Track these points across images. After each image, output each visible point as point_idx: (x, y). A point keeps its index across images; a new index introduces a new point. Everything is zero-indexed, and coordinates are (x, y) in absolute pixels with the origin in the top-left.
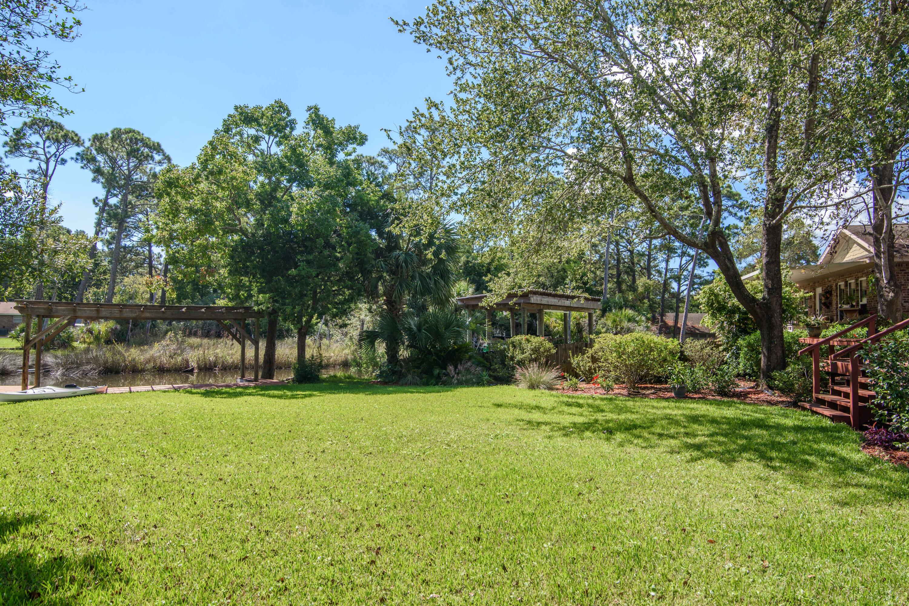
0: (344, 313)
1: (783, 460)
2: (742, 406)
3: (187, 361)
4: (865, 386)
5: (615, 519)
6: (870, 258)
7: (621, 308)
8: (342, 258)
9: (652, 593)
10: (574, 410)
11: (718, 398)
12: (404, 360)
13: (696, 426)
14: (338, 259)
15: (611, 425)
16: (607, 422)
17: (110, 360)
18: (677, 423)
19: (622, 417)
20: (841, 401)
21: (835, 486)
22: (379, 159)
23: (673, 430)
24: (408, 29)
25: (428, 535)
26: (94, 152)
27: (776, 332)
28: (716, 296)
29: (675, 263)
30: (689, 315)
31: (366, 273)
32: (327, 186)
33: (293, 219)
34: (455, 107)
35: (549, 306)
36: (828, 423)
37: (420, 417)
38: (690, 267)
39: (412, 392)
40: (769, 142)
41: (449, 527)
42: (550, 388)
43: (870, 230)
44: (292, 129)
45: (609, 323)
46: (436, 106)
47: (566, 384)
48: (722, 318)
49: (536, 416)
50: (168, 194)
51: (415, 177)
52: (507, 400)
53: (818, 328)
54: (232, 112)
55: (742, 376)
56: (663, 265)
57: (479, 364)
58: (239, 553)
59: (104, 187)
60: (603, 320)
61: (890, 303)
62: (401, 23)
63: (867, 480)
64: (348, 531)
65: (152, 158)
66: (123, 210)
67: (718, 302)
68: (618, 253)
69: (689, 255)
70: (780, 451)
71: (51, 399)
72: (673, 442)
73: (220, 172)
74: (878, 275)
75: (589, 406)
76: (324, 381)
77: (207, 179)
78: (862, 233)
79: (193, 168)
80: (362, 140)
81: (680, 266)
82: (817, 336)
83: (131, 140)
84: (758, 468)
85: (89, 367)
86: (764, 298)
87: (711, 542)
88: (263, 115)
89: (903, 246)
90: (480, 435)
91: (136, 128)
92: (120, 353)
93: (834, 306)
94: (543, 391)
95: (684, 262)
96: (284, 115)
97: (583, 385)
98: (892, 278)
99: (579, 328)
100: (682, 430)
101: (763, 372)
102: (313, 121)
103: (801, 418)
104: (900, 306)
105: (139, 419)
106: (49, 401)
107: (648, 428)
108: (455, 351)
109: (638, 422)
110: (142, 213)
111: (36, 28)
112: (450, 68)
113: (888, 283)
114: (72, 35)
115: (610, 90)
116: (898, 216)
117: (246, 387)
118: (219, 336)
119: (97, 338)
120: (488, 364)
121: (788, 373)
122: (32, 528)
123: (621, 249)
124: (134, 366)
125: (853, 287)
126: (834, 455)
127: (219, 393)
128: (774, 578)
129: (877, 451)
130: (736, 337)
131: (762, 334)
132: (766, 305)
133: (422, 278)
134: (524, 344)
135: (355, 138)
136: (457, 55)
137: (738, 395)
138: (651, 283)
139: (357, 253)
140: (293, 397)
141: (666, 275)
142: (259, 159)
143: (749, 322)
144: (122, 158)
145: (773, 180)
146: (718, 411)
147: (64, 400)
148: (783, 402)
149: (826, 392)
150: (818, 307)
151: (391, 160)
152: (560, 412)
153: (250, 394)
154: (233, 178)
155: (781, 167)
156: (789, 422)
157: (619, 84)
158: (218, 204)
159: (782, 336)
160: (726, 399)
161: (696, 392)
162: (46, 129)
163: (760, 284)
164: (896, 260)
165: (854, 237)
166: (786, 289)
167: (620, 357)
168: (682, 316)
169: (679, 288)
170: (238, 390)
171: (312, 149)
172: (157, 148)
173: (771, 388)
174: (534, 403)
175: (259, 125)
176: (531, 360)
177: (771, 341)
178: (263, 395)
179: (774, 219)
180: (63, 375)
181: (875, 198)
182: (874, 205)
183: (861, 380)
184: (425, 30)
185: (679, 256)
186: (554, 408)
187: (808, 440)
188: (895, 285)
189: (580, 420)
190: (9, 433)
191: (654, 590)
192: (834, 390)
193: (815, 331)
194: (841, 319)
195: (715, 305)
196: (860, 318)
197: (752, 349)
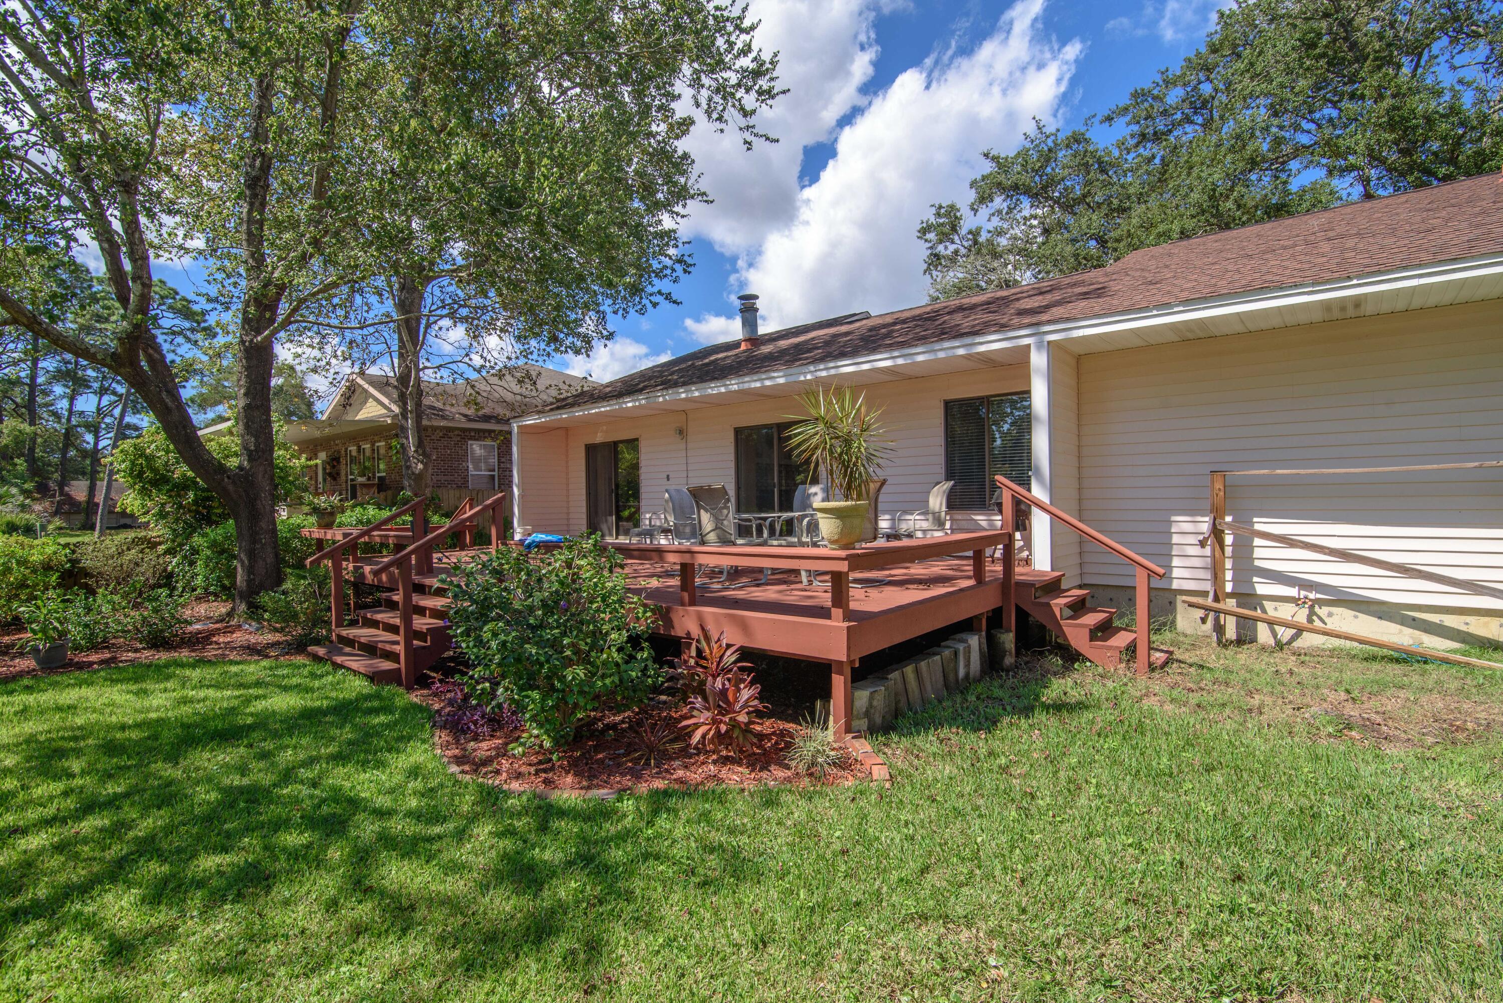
4: (424, 611)
6: (393, 418)
20: (383, 639)
27: (263, 524)
28: (150, 459)
29: (87, 403)
36: (364, 686)
38: (117, 412)
43: (393, 381)
48: (161, 498)
53: (332, 514)
61: (418, 477)
67: (155, 470)
69: (114, 393)
74: (405, 441)
78: (382, 384)
81: (99, 409)
82: (329, 526)
86: (240, 468)
89: (431, 406)
93: (343, 478)
95: (104, 402)
98: (420, 445)
101: (242, 591)
104: (430, 482)
113: (416, 450)
116: (426, 368)
121: (284, 593)
125: (368, 453)
130: (190, 530)
131: (238, 525)
132: (243, 477)
137: (190, 642)
138: (37, 431)
141: (69, 420)
143: (215, 505)
149: (353, 623)
150: (320, 479)
159: (274, 531)
163: (234, 443)
165: (372, 390)
166: (279, 453)
168: (102, 486)
169: (96, 444)
173: (255, 619)
177: (254, 539)
179: (259, 333)
181: (401, 340)
182: (400, 348)
183: (414, 598)
185: (95, 393)
188: (423, 454)
192: (365, 618)
193: (326, 518)
194: (354, 496)
195: (148, 474)
196: (382, 495)
197: (220, 550)
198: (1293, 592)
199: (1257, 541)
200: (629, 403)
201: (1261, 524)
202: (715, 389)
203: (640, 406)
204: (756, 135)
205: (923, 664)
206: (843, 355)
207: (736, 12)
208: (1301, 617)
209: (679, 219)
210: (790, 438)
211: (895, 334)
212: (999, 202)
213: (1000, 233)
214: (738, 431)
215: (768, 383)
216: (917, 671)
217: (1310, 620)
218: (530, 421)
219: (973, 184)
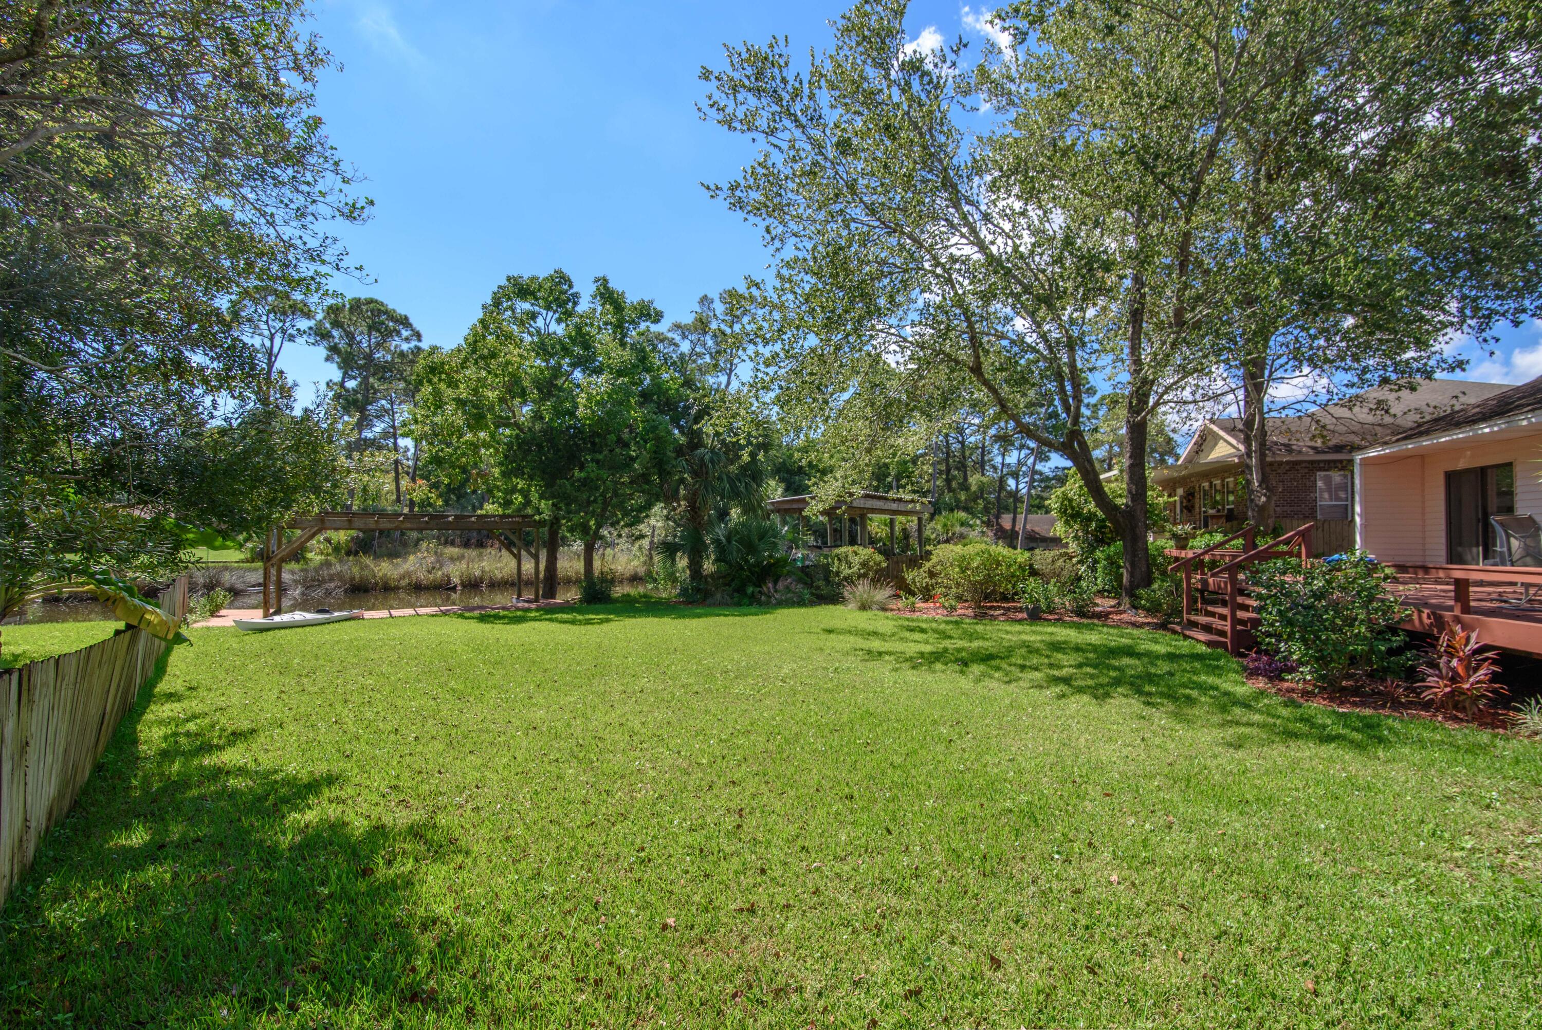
0: (638, 521)
1: (1162, 695)
2: (1105, 630)
3: (449, 577)
4: (1245, 608)
5: (996, 771)
6: (1240, 457)
7: (952, 510)
8: (637, 457)
9: (1056, 856)
10: (917, 636)
11: (1075, 619)
12: (712, 575)
13: (1060, 656)
14: (633, 459)
15: (964, 654)
16: (959, 650)
17: (357, 576)
18: (1037, 651)
19: (976, 644)
20: (1217, 623)
21: (1224, 724)
22: (670, 335)
23: (1035, 661)
24: (722, 195)
25: (792, 793)
26: (328, 326)
27: (1140, 544)
28: (1070, 500)
29: (1012, 458)
30: (1029, 516)
31: (664, 473)
32: (620, 373)
33: (581, 412)
34: (778, 285)
35: (873, 510)
36: (1203, 649)
37: (743, 646)
38: (1030, 461)
39: (726, 615)
40: (1134, 327)
41: (813, 783)
42: (884, 609)
43: (1240, 426)
44: (575, 304)
45: (939, 527)
46: (757, 285)
47: (900, 604)
48: (1076, 527)
49: (876, 644)
50: (430, 381)
51: (712, 357)
52: (837, 624)
53: (1186, 539)
54: (504, 282)
55: (1100, 593)
56: (999, 459)
57: (800, 581)
58: (581, 819)
59: (340, 368)
60: (932, 524)
61: (1262, 509)
62: (713, 187)
63: (1257, 718)
64: (699, 788)
65: (398, 333)
66: (363, 395)
67: (1073, 508)
68: (948, 445)
69: (1028, 448)
70: (1158, 684)
71: (303, 626)
72: (1037, 675)
73: (493, 355)
74: (1248, 476)
75: (935, 631)
76: (616, 601)
77: (476, 363)
78: (1231, 428)
79: (459, 351)
80: (658, 317)
81: (1019, 461)
82: (1183, 547)
83: (372, 311)
84: (1135, 705)
85: (332, 585)
86: (1127, 505)
87: (1107, 795)
88: (540, 286)
89: (1276, 443)
90: (817, 669)
91: (380, 299)
92: (367, 566)
93: (1197, 510)
94: (877, 612)
95: (1022, 456)
96: (566, 287)
97: (920, 605)
98: (1264, 481)
99: (906, 534)
100: (1046, 661)
101: (1126, 589)
102: (602, 295)
103: (1173, 643)
104: (1272, 513)
105: (415, 652)
106: (299, 630)
107: (1008, 657)
108: (770, 566)
109: (994, 651)
110: (385, 398)
111: (321, 208)
112: (768, 237)
113: (1260, 486)
114: (364, 215)
115: (957, 266)
116: (1270, 410)
117: (528, 610)
118: (481, 545)
119: (337, 549)
120: (809, 581)
121: (1153, 591)
122: (335, 792)
123: (951, 441)
124: (386, 583)
125: (1218, 487)
126: (1216, 688)
127: (497, 617)
128: (1182, 834)
129: (1261, 683)
130: (1092, 548)
131: (1125, 546)
132: (1129, 513)
133: (731, 480)
134: (852, 558)
135: (649, 315)
136: (776, 222)
137: (1098, 616)
138: (984, 479)
139: (655, 452)
140: (588, 622)
141: (1002, 471)
142: (536, 339)
143: (1107, 530)
144: (362, 333)
145: (1138, 372)
146: (1081, 636)
147: (318, 628)
148: (1148, 623)
149: (1199, 613)
150: (1178, 511)
151: (684, 337)
152: (902, 639)
153: (534, 619)
154: (508, 363)
155: (1146, 358)
156: (1160, 649)
157: (966, 260)
158: (490, 394)
159: (1147, 549)
160: (1085, 621)
161: (1051, 613)
162: (270, 299)
163: (1119, 488)
164: (1268, 459)
165: (1222, 433)
166: (1149, 493)
167: (963, 572)
168: (1021, 518)
169: (1017, 486)
170: (519, 613)
171: (600, 328)
172: (405, 322)
173: (1135, 607)
174: (870, 628)
175: (537, 299)
176: (860, 576)
177: (1134, 555)
178: (550, 620)
179: (1139, 414)
180: (303, 594)
181: (1246, 392)
182: (1246, 397)
183: (1240, 600)
184: (740, 194)
185: (1017, 449)
186: (893, 635)
187: (1185, 671)
188: (1267, 488)
189: (928, 648)
190: (267, 671)
191: (1058, 853)
192: (1206, 610)
193: (1182, 542)
194: (1206, 526)
195: (1069, 511)
196: (1228, 525)
197: (1112, 562)
218: (1372, 453)
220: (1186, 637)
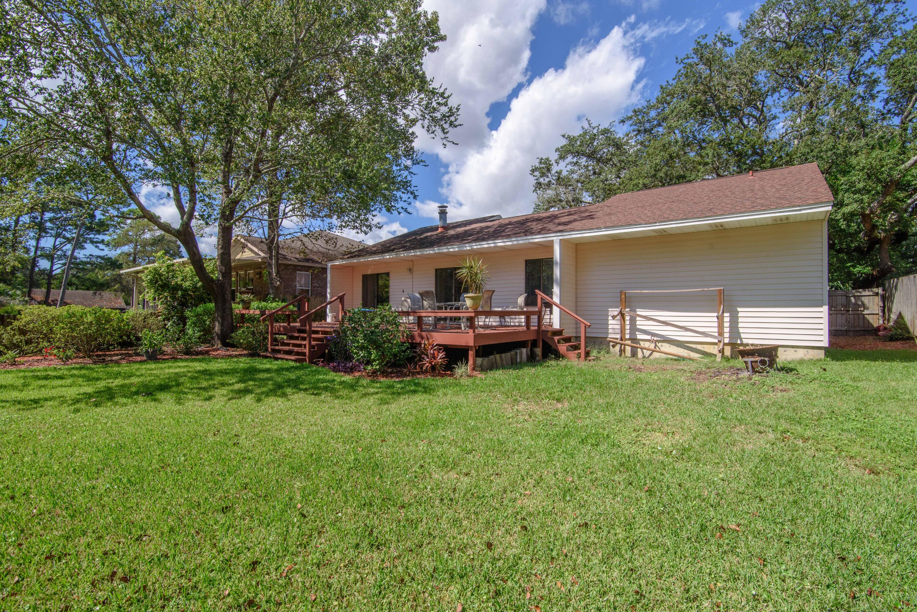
6: (262, 260)
20: (296, 349)
27: (227, 305)
29: (47, 243)
36: (292, 364)
43: (264, 242)
53: (249, 303)
56: (33, 243)
61: (277, 288)
69: (65, 237)
74: (270, 270)
78: (256, 242)
81: (54, 246)
82: (249, 308)
86: (218, 280)
95: (57, 243)
98: (278, 273)
101: (218, 335)
113: (276, 276)
116: (282, 235)
121: (244, 334)
125: (242, 276)
131: (217, 306)
132: (220, 285)
137: (202, 353)
141: (35, 252)
149: (276, 345)
160: (194, 357)
164: (280, 262)
167: (72, 327)
169: (52, 267)
173: (227, 346)
177: (224, 311)
185: (53, 236)
188: (280, 277)
192: (283, 343)
198: (649, 337)
199: (638, 318)
200: (387, 256)
201: (640, 312)
202: (429, 251)
203: (393, 258)
204: (448, 141)
205: (503, 355)
206: (483, 240)
207: (441, 91)
208: (652, 346)
209: (412, 175)
210: (456, 274)
211: (507, 230)
212: (570, 158)
213: (573, 172)
214: (437, 270)
215: (451, 250)
216: (501, 357)
217: (655, 348)
218: (337, 263)
219: (557, 150)
220: (277, 359)
